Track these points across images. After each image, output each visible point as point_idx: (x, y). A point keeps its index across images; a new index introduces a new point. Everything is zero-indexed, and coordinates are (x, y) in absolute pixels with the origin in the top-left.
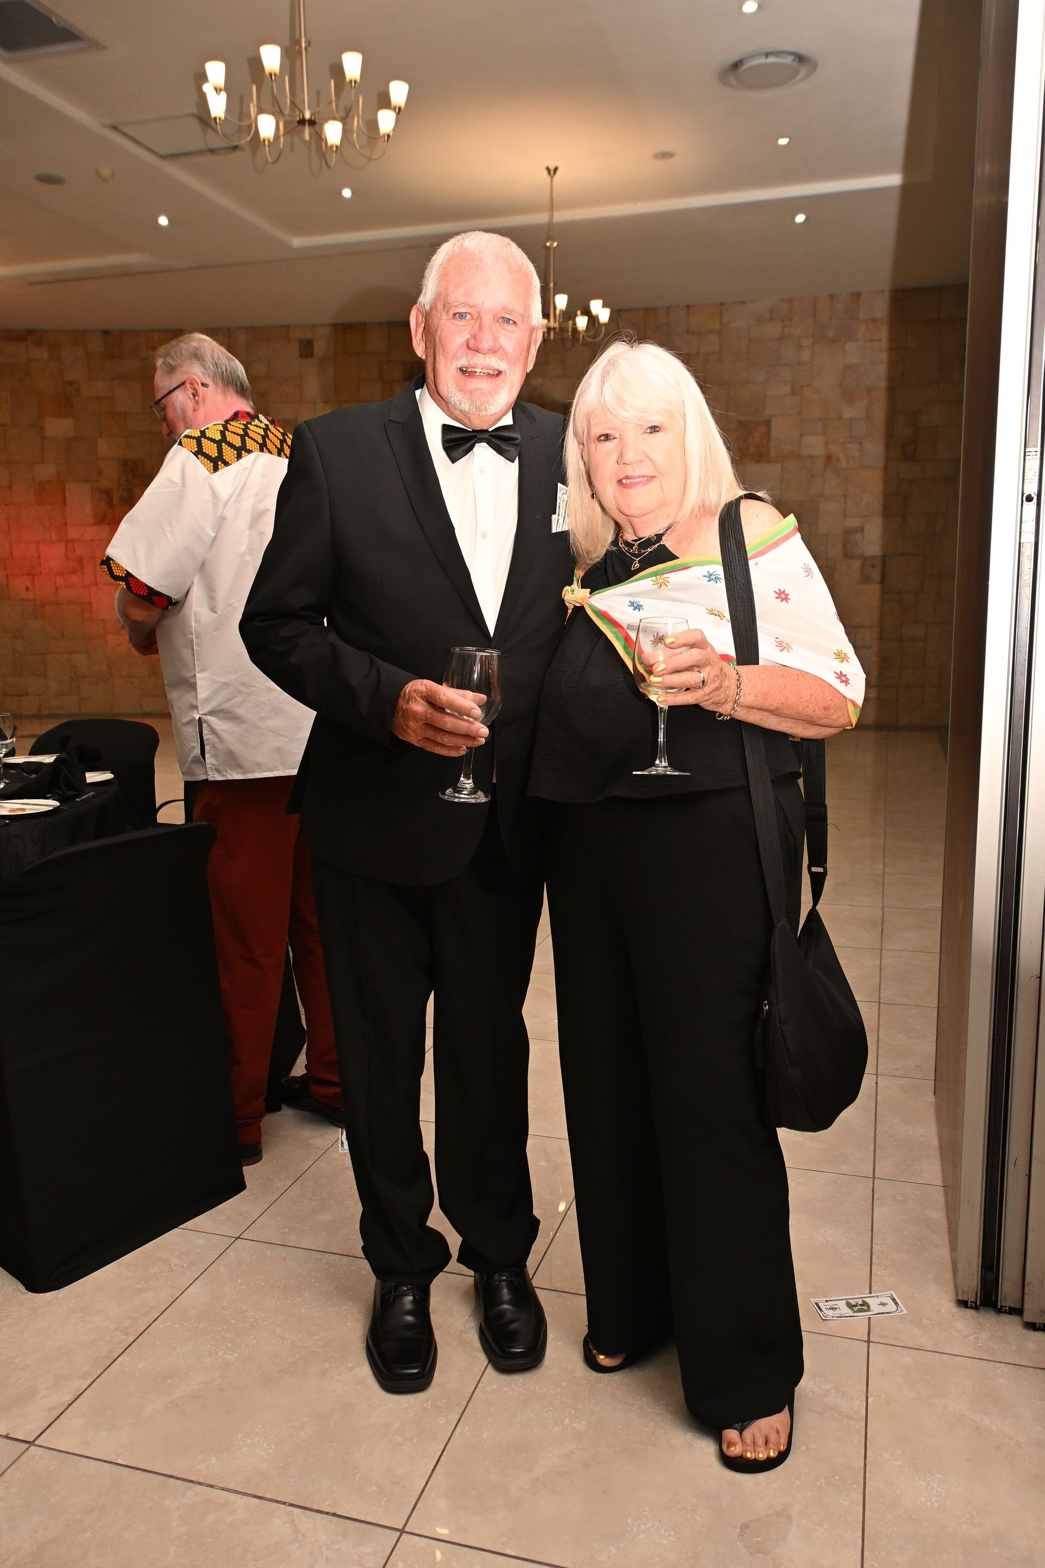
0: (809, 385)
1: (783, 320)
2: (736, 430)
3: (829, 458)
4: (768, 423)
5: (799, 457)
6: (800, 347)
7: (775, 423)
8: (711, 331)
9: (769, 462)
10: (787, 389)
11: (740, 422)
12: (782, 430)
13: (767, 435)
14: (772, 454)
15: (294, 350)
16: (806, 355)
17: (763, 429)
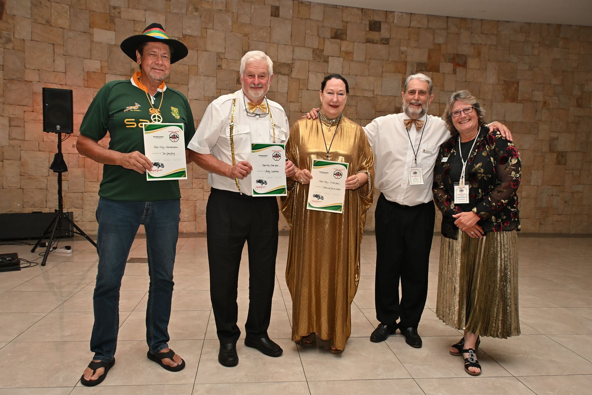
0: (537, 66)
1: (525, 33)
2: (503, 85)
3: (545, 103)
4: (518, 83)
5: (531, 101)
6: (534, 47)
7: (520, 84)
8: (493, 34)
9: (517, 103)
10: (527, 67)
11: (505, 81)
12: (524, 87)
13: (517, 89)
14: (519, 98)
15: (268, 11)
16: (536, 52)
17: (516, 86)
